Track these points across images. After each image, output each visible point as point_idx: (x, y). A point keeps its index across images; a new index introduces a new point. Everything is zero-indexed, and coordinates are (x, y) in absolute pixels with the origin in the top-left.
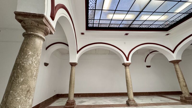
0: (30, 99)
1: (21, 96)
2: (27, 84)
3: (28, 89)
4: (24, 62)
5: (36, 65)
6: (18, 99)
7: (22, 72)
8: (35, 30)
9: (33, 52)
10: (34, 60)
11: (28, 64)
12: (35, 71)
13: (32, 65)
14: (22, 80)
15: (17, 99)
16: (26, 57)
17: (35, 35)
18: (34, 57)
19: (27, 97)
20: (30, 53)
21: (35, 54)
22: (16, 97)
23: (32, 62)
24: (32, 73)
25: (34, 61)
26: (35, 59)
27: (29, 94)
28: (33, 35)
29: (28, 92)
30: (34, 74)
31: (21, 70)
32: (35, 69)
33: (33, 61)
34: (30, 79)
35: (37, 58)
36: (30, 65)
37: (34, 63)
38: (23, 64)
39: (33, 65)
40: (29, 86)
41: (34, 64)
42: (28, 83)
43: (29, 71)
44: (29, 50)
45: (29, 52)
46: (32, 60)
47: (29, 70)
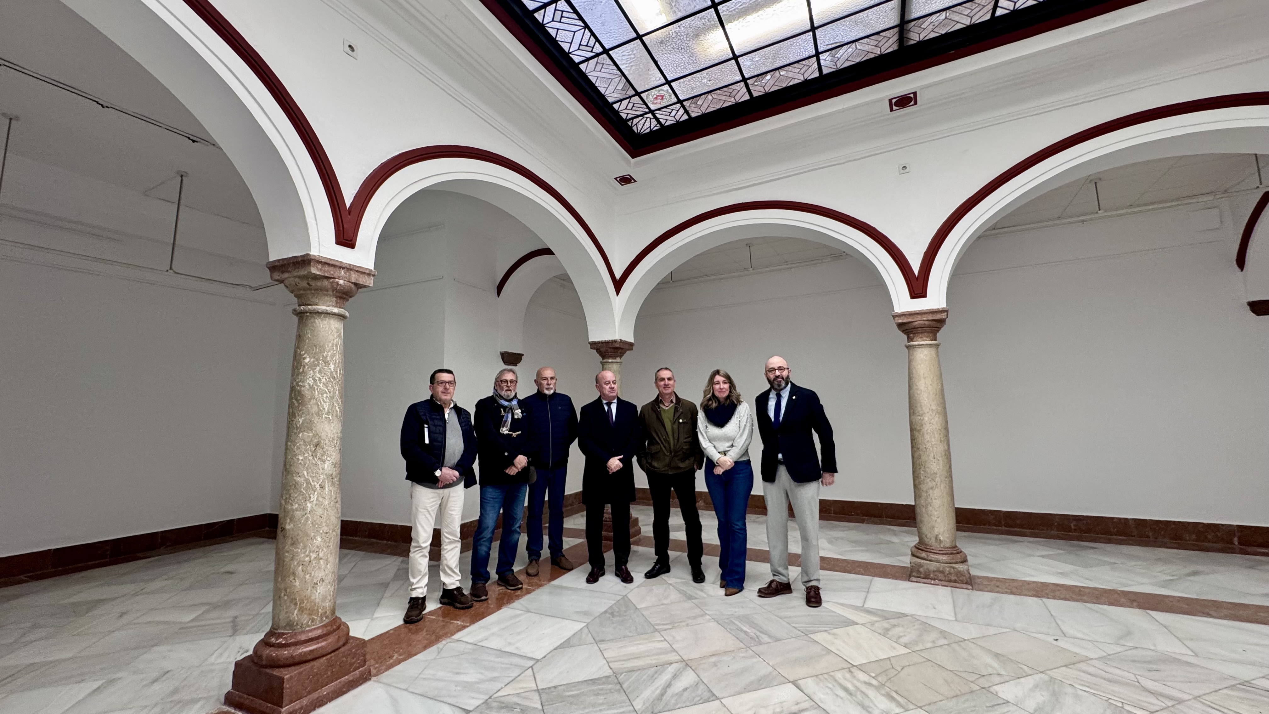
0: (324, 462)
1: (304, 454)
2: (311, 430)
3: (316, 441)
4: (300, 383)
5: (327, 387)
6: (301, 458)
7: (299, 404)
8: (308, 298)
9: (314, 357)
10: (319, 376)
11: (307, 387)
12: (325, 402)
13: (316, 387)
14: (301, 420)
15: (298, 459)
16: (301, 370)
17: (310, 313)
18: (318, 368)
19: (316, 456)
20: (307, 360)
21: (318, 360)
22: (296, 455)
23: (314, 380)
24: (318, 407)
25: (320, 379)
26: (320, 372)
27: (319, 452)
28: (307, 313)
29: (316, 446)
30: (324, 409)
31: (297, 400)
32: (325, 395)
33: (317, 378)
34: (316, 419)
35: (324, 369)
36: (312, 388)
37: (320, 383)
38: (299, 388)
39: (317, 389)
40: (316, 435)
41: (321, 385)
42: (314, 429)
43: (312, 401)
44: (303, 352)
45: (304, 358)
46: (313, 376)
47: (310, 399)
